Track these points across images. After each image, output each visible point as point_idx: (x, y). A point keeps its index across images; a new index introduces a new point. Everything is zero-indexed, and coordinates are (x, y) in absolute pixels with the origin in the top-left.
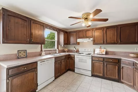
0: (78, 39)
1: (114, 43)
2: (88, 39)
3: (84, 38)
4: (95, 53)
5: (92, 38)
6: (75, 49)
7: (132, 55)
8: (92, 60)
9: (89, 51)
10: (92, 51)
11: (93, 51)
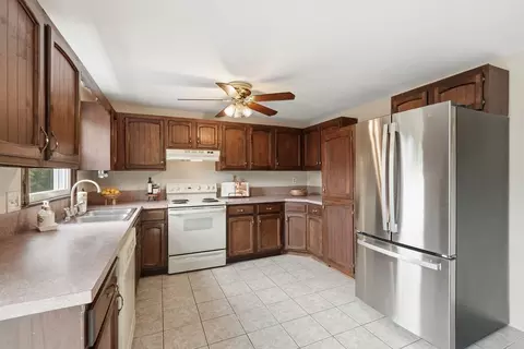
0: (168, 151)
1: (268, 168)
2: (205, 152)
3: (192, 148)
4: (223, 195)
5: (216, 149)
6: (150, 185)
7: (295, 192)
8: (228, 216)
9: (202, 190)
10: (211, 190)
11: (216, 190)
